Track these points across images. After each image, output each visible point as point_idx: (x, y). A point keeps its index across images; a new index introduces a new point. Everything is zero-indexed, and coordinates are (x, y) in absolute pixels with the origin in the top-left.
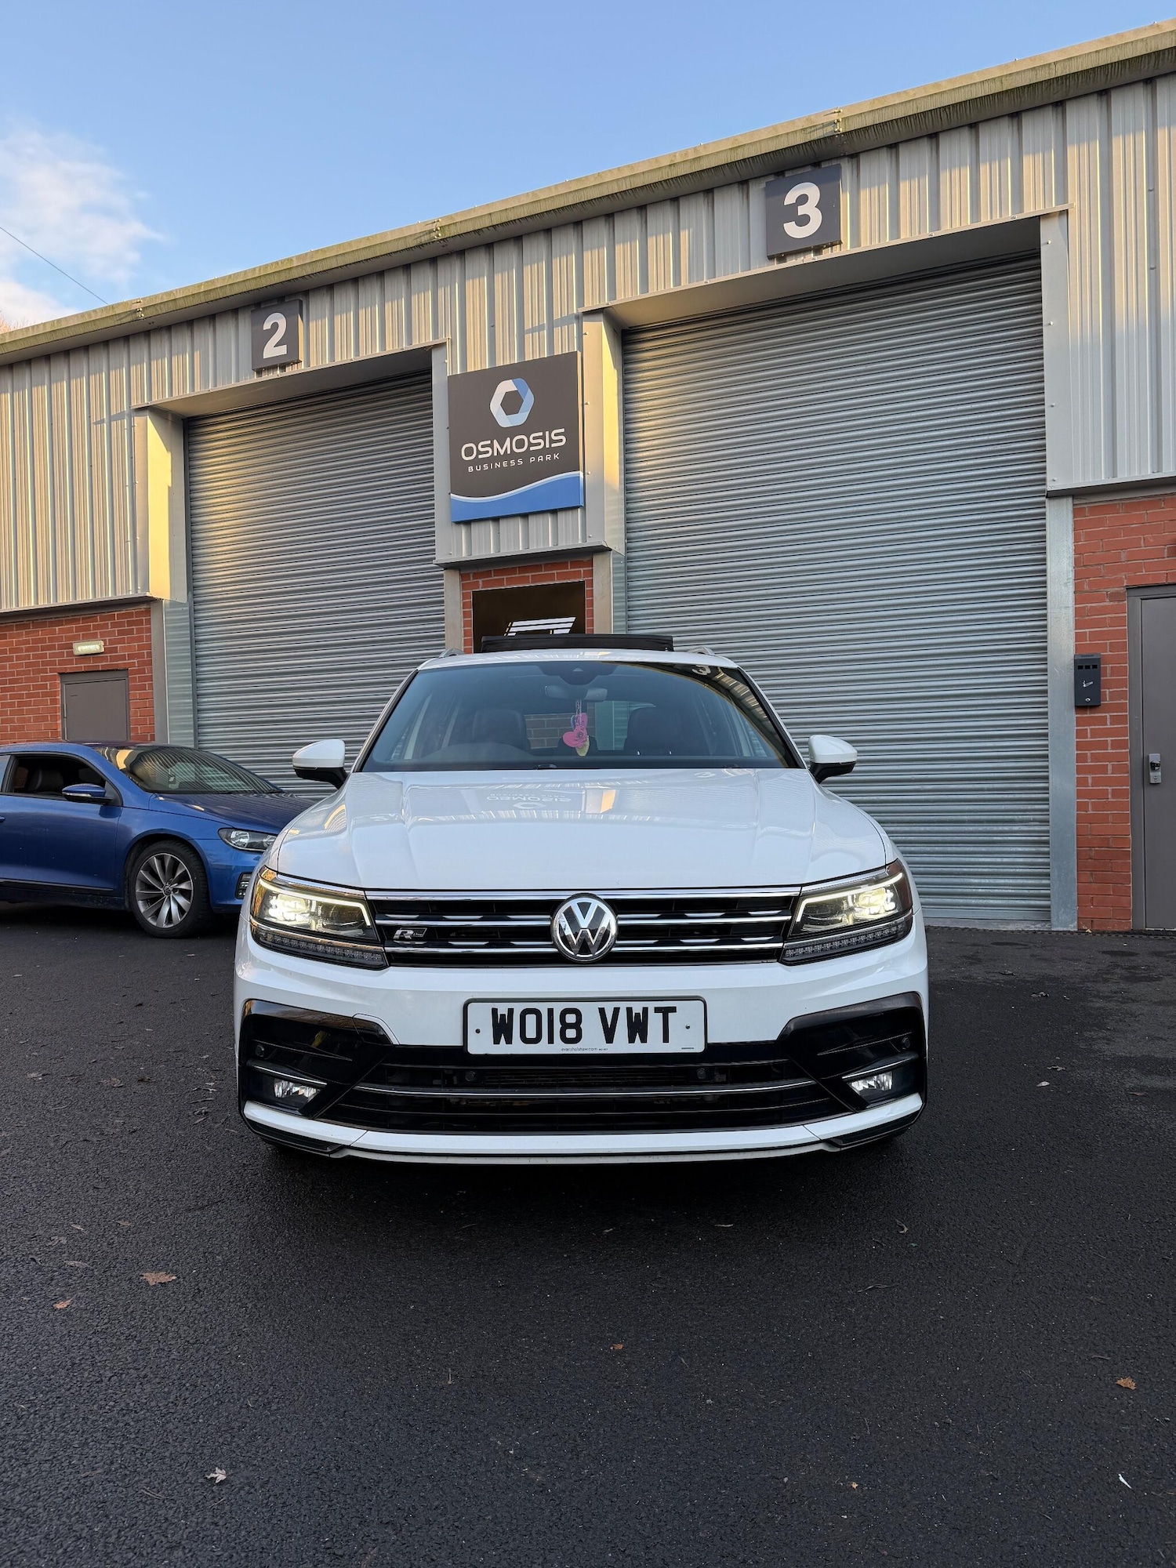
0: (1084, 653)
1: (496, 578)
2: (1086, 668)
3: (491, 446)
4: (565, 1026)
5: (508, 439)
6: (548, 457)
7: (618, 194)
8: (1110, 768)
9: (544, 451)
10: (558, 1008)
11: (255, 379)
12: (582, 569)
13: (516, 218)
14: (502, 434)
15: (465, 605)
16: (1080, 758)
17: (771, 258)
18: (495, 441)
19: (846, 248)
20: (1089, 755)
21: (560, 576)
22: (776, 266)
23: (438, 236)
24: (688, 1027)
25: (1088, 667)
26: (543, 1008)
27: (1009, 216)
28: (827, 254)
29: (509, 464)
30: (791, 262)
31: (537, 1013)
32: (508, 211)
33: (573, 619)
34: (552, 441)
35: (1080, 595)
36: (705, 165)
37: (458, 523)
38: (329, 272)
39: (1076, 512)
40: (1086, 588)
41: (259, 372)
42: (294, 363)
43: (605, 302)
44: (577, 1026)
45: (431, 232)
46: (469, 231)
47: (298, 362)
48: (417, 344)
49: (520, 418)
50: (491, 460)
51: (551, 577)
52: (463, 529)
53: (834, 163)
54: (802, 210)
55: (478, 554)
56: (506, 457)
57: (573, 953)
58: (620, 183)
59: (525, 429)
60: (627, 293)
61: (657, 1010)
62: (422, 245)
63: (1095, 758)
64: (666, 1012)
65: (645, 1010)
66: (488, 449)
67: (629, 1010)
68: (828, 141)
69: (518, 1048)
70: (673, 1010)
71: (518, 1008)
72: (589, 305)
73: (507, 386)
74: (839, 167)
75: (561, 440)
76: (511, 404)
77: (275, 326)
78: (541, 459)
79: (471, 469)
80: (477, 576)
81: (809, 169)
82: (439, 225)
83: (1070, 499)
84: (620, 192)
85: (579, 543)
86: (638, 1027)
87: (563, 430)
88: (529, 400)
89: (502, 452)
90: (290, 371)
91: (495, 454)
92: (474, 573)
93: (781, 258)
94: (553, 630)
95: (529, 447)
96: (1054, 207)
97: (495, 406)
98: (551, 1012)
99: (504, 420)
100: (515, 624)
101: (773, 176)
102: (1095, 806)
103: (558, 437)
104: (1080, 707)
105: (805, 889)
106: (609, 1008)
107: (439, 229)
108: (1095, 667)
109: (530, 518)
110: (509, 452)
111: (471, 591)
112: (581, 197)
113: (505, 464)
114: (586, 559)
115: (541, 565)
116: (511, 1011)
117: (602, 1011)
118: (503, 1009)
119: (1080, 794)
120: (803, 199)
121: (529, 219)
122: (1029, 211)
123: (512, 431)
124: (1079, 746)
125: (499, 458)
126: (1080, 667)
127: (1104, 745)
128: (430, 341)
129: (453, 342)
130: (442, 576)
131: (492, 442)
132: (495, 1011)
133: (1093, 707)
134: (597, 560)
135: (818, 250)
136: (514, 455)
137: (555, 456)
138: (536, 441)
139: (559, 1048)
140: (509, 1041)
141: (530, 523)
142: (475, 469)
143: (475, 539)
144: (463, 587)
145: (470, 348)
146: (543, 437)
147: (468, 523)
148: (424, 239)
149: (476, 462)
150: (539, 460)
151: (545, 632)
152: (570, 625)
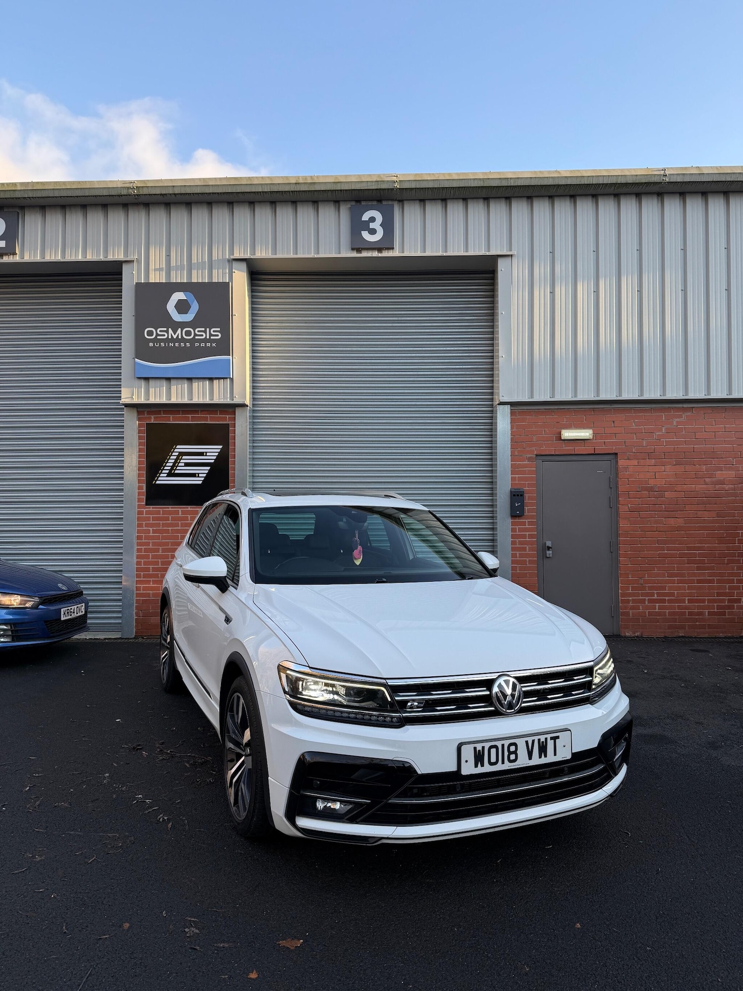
0: (515, 488)
1: (164, 415)
2: (517, 496)
3: (167, 332)
4: (510, 753)
5: (180, 329)
6: (208, 345)
7: (261, 193)
8: (527, 548)
9: (205, 340)
10: (507, 743)
12: (227, 416)
13: (192, 192)
14: (176, 326)
15: (140, 432)
16: (513, 543)
17: (353, 249)
18: (170, 330)
19: (396, 253)
20: (517, 541)
21: (211, 419)
22: (355, 254)
23: (134, 192)
24: (564, 746)
25: (518, 495)
26: (499, 744)
27: (482, 252)
28: (385, 254)
29: (180, 345)
30: (365, 254)
31: (496, 747)
32: (187, 187)
33: (221, 447)
34: (211, 335)
35: (513, 457)
36: (318, 188)
37: (139, 378)
38: (46, 199)
39: (512, 413)
40: (516, 453)
42: (11, 254)
43: (248, 256)
44: (515, 752)
45: (128, 188)
46: (157, 193)
47: (14, 254)
48: (110, 258)
49: (189, 317)
50: (167, 340)
51: (206, 419)
52: (143, 383)
53: (390, 203)
54: (372, 225)
55: (153, 400)
56: (178, 340)
57: (504, 710)
58: (264, 187)
59: (193, 324)
60: (262, 253)
61: (552, 738)
62: (121, 195)
63: (520, 543)
64: (555, 739)
65: (546, 739)
66: (163, 333)
67: (539, 740)
68: (390, 191)
69: (487, 768)
70: (558, 737)
71: (487, 745)
72: (237, 255)
73: (178, 296)
74: (393, 206)
75: (218, 335)
76: (182, 307)
78: (203, 345)
79: (151, 344)
80: (151, 413)
81: (375, 203)
82: (135, 185)
83: (509, 406)
85: (228, 401)
86: (543, 750)
87: (219, 329)
88: (195, 307)
89: (175, 337)
90: (7, 259)
91: (170, 337)
92: (148, 411)
93: (359, 250)
94: (207, 452)
95: (194, 336)
96: (505, 252)
97: (171, 307)
98: (503, 745)
99: (177, 317)
100: (178, 447)
101: (354, 202)
102: (521, 569)
103: (216, 333)
104: (513, 516)
106: (530, 740)
107: (135, 188)
108: (521, 495)
109: (193, 381)
110: (180, 337)
111: (145, 423)
112: (237, 189)
113: (177, 344)
114: (231, 410)
115: (198, 411)
116: (483, 748)
117: (527, 742)
118: (479, 747)
119: (513, 562)
120: (373, 219)
122: (493, 252)
123: (183, 325)
124: (513, 537)
125: (172, 340)
126: (514, 495)
127: (524, 536)
128: (121, 257)
129: (139, 261)
131: (168, 330)
132: (475, 748)
133: (519, 516)
134: (238, 411)
135: (380, 250)
136: (183, 340)
137: (214, 345)
138: (200, 333)
139: (507, 766)
140: (482, 765)
141: (193, 384)
142: (154, 345)
143: (152, 390)
144: (139, 419)
145: (152, 267)
146: (205, 332)
147: (147, 379)
148: (124, 192)
149: (155, 340)
150: (202, 345)
151: (201, 454)
152: (219, 450)
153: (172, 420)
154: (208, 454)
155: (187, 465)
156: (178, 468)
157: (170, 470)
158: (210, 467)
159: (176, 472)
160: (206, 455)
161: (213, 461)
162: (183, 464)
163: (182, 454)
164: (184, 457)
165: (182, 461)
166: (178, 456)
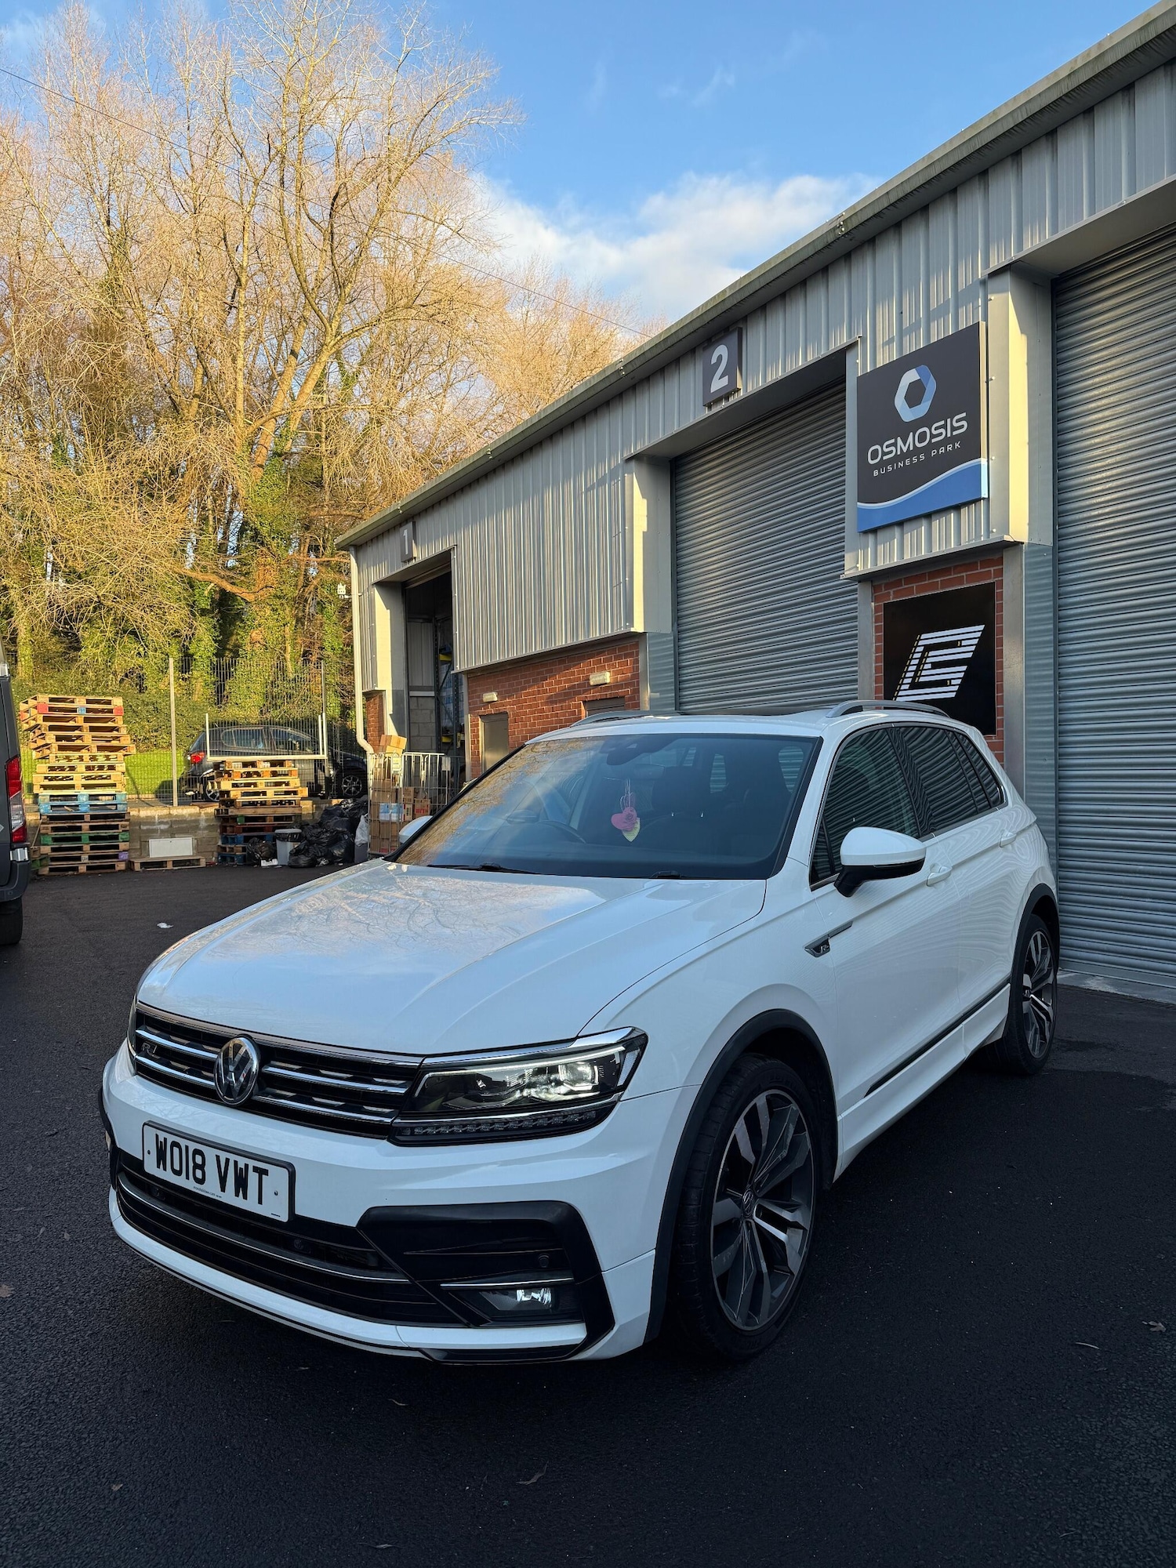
1: (906, 586)
3: (895, 445)
4: (196, 1166)
5: (911, 434)
6: (949, 448)
9: (946, 441)
10: (192, 1147)
11: (707, 413)
12: (992, 569)
13: (913, 189)
14: (904, 429)
15: (876, 620)
18: (898, 439)
21: (970, 579)
23: (842, 231)
24: (276, 1194)
26: (183, 1143)
29: (912, 461)
31: (180, 1147)
32: (905, 184)
33: (981, 627)
34: (953, 429)
36: (1110, 60)
37: (866, 532)
38: (755, 295)
41: (710, 407)
42: (734, 392)
43: (1012, 257)
44: (203, 1168)
45: (834, 229)
46: (868, 217)
47: (738, 390)
48: (833, 349)
49: (923, 409)
50: (897, 459)
51: (959, 581)
52: (870, 539)
55: (882, 564)
56: (909, 454)
58: (1015, 115)
59: (927, 421)
60: (1036, 239)
61: (256, 1169)
62: (829, 245)
64: (262, 1172)
65: (247, 1167)
66: (893, 448)
67: (236, 1163)
69: (169, 1175)
70: (266, 1172)
71: (170, 1139)
72: (995, 265)
73: (911, 376)
75: (962, 426)
76: (914, 395)
77: (720, 358)
78: (942, 450)
79: (876, 473)
80: (888, 586)
82: (842, 219)
84: (1016, 125)
85: (983, 540)
86: (241, 1183)
87: (964, 415)
88: (931, 387)
89: (905, 450)
90: (733, 400)
91: (900, 453)
92: (883, 584)
94: (961, 641)
95: (931, 439)
97: (900, 401)
98: (188, 1149)
99: (907, 414)
100: (923, 636)
103: (959, 423)
105: (428, 1061)
106: (223, 1157)
107: (842, 223)
109: (933, 518)
110: (911, 448)
111: (881, 604)
112: (976, 145)
113: (915, 460)
114: (996, 557)
115: (950, 568)
116: (166, 1140)
117: (218, 1159)
118: (162, 1137)
121: (927, 186)
123: (915, 425)
125: (902, 456)
128: (844, 341)
129: (863, 339)
130: (856, 590)
131: (896, 441)
132: (158, 1137)
134: (1007, 556)
136: (916, 451)
137: (957, 445)
138: (938, 431)
139: (192, 1185)
140: (164, 1167)
141: (933, 523)
142: (879, 472)
143: (881, 548)
144: (876, 599)
145: (880, 342)
146: (945, 427)
147: (874, 531)
148: (831, 238)
149: (882, 464)
150: (940, 452)
151: (953, 644)
152: (979, 634)
153: (916, 591)
154: (964, 643)
155: (935, 665)
156: (924, 673)
157: (914, 678)
158: (966, 667)
159: (922, 679)
160: (961, 646)
161: (970, 655)
162: (929, 666)
163: (929, 648)
164: (931, 653)
165: (928, 660)
166: (923, 653)
